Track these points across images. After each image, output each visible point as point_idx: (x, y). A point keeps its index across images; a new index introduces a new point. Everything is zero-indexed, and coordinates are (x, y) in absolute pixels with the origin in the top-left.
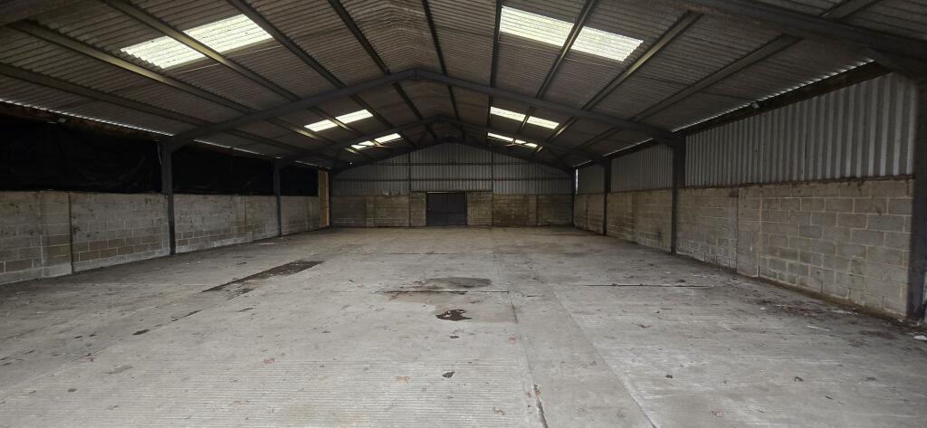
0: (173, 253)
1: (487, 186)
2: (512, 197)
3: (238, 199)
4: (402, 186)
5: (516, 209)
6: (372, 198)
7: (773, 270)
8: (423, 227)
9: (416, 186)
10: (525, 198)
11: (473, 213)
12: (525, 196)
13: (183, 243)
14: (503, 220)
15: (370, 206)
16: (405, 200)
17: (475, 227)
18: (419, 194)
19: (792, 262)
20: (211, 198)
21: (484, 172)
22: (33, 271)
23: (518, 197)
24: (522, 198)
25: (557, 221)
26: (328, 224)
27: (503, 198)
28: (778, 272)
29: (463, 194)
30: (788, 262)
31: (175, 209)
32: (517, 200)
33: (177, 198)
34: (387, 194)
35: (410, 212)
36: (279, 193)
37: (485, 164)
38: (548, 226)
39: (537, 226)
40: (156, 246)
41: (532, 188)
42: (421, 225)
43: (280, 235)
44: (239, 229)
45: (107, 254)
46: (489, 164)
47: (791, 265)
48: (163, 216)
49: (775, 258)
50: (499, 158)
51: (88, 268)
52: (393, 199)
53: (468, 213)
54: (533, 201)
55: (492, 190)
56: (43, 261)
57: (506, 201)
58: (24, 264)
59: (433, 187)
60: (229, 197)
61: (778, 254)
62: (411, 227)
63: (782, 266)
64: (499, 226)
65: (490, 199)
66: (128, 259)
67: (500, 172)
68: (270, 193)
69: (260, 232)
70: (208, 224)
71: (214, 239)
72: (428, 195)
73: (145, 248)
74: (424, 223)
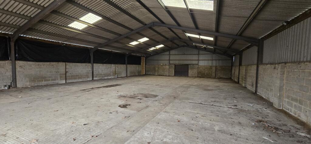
0: (93, 79)
1: (196, 62)
2: (206, 67)
3: (113, 65)
4: (167, 62)
5: (207, 71)
6: (157, 66)
7: (288, 107)
8: (173, 76)
9: (171, 62)
10: (211, 67)
11: (190, 72)
12: (211, 66)
13: (96, 77)
14: (202, 75)
15: (157, 68)
16: (168, 67)
17: (190, 77)
18: (172, 65)
19: (296, 103)
20: (105, 65)
21: (195, 57)
22: (57, 82)
23: (208, 67)
24: (210, 67)
25: (224, 77)
26: (144, 74)
27: (202, 67)
28: (290, 108)
29: (188, 65)
30: (294, 103)
31: (94, 68)
32: (207, 68)
33: (95, 65)
34: (162, 65)
35: (169, 71)
36: (127, 64)
37: (196, 54)
38: (220, 78)
39: (215, 78)
40: (88, 77)
41: (214, 63)
42: (172, 75)
43: (127, 76)
44: (113, 74)
45: (75, 79)
46: (197, 54)
47: (295, 105)
48: (90, 69)
49: (289, 101)
50: (201, 52)
51: (70, 82)
52: (164, 66)
53: (189, 72)
54: (214, 69)
55: (198, 64)
56: (59, 79)
57: (203, 68)
58: (55, 80)
59: (177, 62)
60: (110, 65)
61: (290, 99)
62: (169, 76)
63: (291, 105)
64: (200, 77)
65: (197, 67)
66: (80, 80)
67: (201, 57)
68: (124, 64)
69: (120, 75)
70: (103, 72)
71: (105, 76)
72: (175, 65)
73: (85, 78)
74: (173, 75)
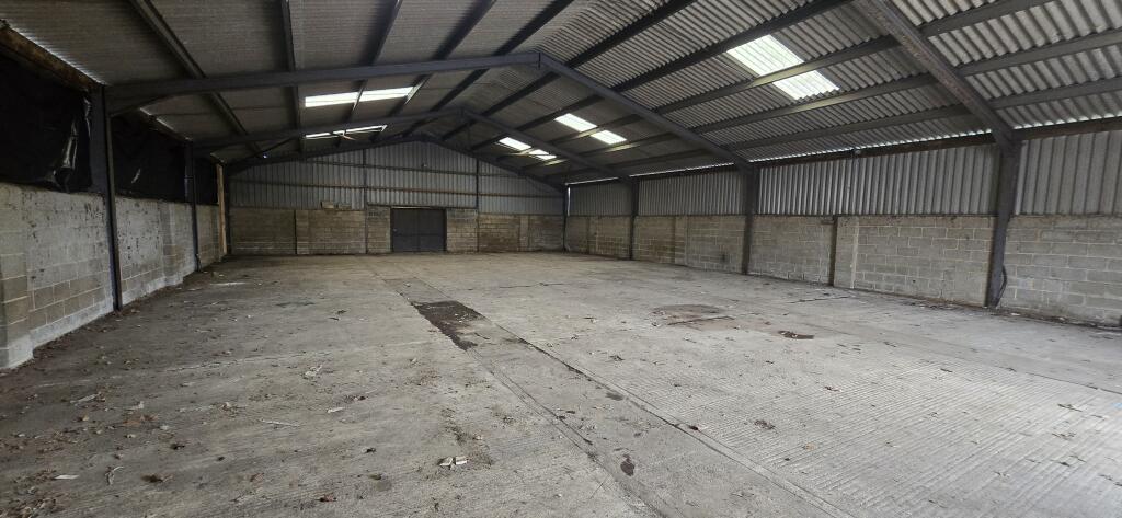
0: (117, 306)
1: (471, 201)
2: (500, 217)
4: (353, 197)
5: (504, 231)
6: (305, 212)
7: (869, 282)
8: (387, 254)
9: (374, 197)
11: (453, 236)
12: (515, 215)
14: (491, 245)
15: (302, 225)
16: (359, 217)
17: (456, 252)
18: (380, 209)
19: (889, 274)
21: (468, 184)
23: (508, 217)
24: (512, 217)
25: (548, 246)
26: (225, 253)
27: (489, 217)
29: (442, 211)
30: (885, 275)
32: (506, 220)
33: (120, 205)
34: (331, 207)
35: (367, 233)
36: (192, 199)
37: (468, 174)
38: (540, 250)
39: (528, 251)
41: (523, 206)
42: (383, 251)
43: (197, 270)
44: (166, 262)
46: (473, 175)
47: (888, 277)
49: (871, 272)
50: (486, 168)
52: (340, 214)
53: (449, 235)
54: (524, 222)
55: (477, 207)
57: (494, 222)
59: (399, 199)
61: (875, 269)
62: (368, 253)
63: (879, 278)
64: (485, 251)
65: (475, 218)
67: (486, 185)
70: (141, 251)
71: (148, 278)
72: (393, 211)
73: (90, 298)
74: (387, 248)
